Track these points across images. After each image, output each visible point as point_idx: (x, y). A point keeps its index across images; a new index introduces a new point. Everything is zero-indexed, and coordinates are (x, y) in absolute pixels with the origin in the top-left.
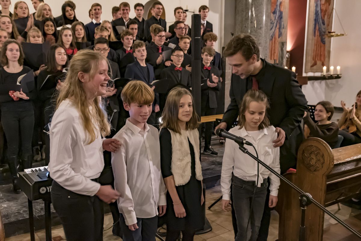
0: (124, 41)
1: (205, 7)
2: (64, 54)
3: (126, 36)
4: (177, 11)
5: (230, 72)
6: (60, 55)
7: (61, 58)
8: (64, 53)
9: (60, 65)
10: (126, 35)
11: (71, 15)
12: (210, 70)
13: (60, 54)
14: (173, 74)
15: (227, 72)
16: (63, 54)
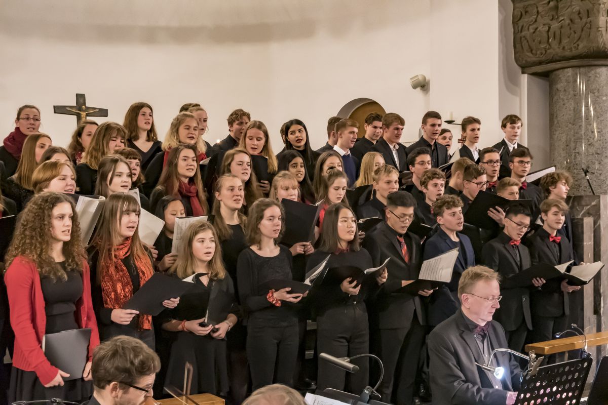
0: (428, 189)
1: (514, 118)
2: (353, 221)
3: (432, 180)
4: (469, 127)
5: (590, 244)
6: (345, 221)
7: (347, 227)
8: (352, 218)
9: (344, 240)
10: (433, 178)
11: (299, 141)
12: (560, 242)
13: (346, 219)
14: (508, 251)
15: (586, 244)
16: (350, 221)
